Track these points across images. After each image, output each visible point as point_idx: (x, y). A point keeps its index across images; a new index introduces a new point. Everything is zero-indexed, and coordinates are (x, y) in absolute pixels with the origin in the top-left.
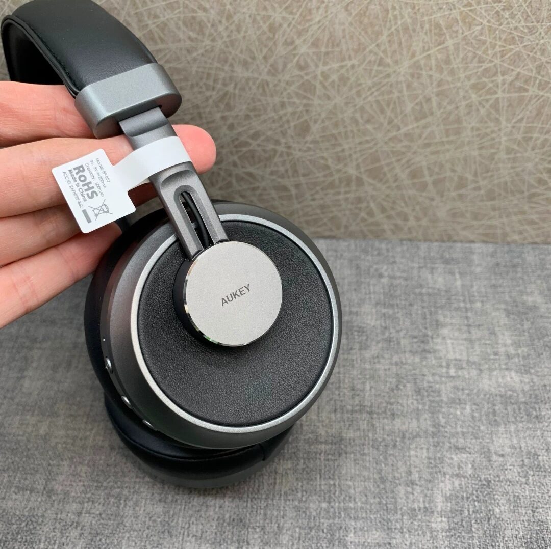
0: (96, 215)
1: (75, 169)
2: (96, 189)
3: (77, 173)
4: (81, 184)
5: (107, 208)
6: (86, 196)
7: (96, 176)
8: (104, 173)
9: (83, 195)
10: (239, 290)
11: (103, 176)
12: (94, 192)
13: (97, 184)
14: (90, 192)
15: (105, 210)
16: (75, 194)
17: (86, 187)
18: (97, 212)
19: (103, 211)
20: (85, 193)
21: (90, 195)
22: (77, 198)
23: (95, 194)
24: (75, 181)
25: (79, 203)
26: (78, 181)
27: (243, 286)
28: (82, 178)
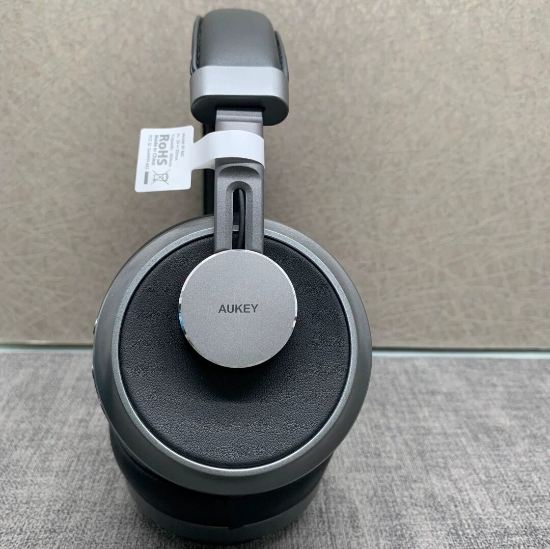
0: (154, 180)
1: (161, 136)
2: (168, 159)
3: (161, 140)
4: (159, 149)
5: (167, 177)
6: (156, 161)
7: (175, 148)
8: (183, 147)
9: (154, 160)
10: (245, 305)
11: (180, 150)
12: (165, 161)
13: (171, 155)
14: (161, 159)
15: (165, 179)
16: (148, 156)
17: (161, 154)
18: (157, 177)
19: (163, 179)
20: (157, 158)
21: (160, 162)
22: (148, 160)
23: (164, 163)
24: (155, 145)
25: (147, 164)
26: (157, 147)
27: (251, 304)
28: (162, 146)
